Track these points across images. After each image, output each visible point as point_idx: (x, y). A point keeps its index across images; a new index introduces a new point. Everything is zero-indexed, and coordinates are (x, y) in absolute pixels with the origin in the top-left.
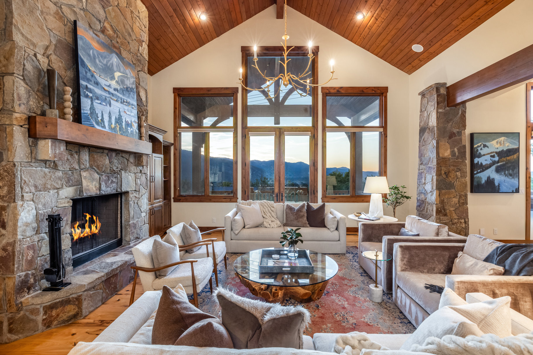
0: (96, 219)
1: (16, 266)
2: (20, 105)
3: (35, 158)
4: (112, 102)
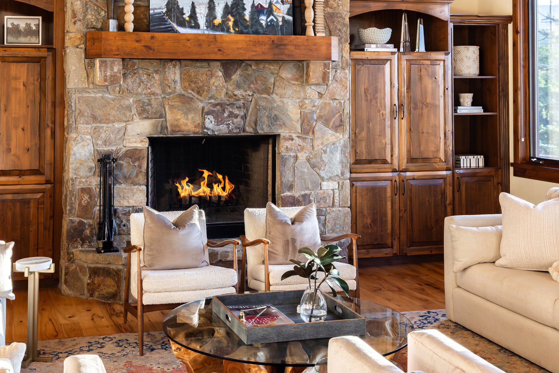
0: (224, 179)
1: (68, 208)
2: (75, 23)
3: (93, 83)
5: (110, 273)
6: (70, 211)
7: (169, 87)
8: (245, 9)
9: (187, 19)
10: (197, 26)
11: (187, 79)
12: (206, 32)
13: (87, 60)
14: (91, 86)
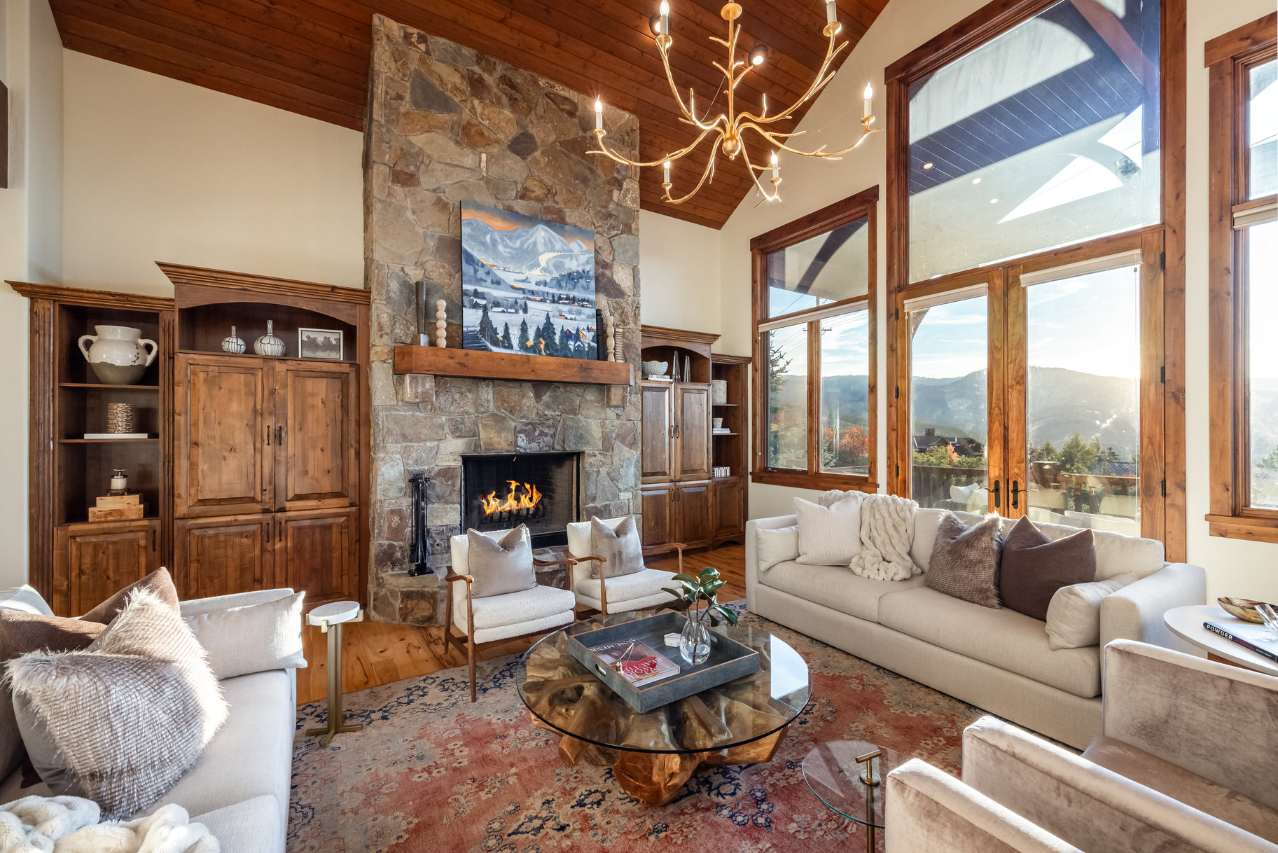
0: (532, 488)
1: (376, 531)
2: (381, 336)
3: (402, 400)
4: (530, 304)
5: (425, 596)
6: (379, 534)
7: (482, 406)
8: (555, 334)
9: (501, 339)
10: (510, 347)
11: (499, 398)
12: (519, 353)
13: (395, 377)
14: (400, 403)
